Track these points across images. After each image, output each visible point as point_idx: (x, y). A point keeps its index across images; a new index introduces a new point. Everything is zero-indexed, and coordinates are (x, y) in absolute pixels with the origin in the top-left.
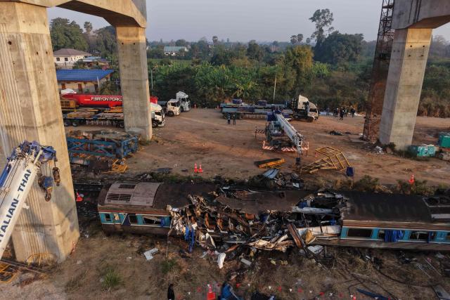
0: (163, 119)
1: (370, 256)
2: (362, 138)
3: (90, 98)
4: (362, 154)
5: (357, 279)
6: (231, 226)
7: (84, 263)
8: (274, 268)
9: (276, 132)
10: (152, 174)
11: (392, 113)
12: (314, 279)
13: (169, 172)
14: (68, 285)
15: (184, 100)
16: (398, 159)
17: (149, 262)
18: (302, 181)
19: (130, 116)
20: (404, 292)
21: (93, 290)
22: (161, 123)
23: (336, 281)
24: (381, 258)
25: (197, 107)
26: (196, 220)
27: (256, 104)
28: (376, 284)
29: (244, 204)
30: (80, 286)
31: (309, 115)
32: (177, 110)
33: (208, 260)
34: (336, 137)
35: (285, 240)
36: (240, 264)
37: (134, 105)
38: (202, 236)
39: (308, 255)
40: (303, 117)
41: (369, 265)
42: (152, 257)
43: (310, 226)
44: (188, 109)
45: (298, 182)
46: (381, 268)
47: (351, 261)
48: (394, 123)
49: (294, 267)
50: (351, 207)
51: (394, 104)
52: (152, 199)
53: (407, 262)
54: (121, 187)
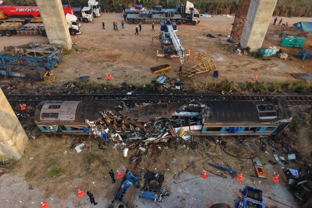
0: (79, 28)
1: (219, 140)
2: (229, 41)
3: (15, 9)
4: (227, 56)
5: (209, 156)
6: (132, 128)
7: (35, 158)
8: (159, 152)
9: (167, 42)
10: (74, 84)
11: (251, 24)
12: (184, 158)
13: (88, 81)
14: (26, 175)
15: (95, 7)
16: (250, 60)
17: (79, 154)
18: (182, 84)
19: (51, 30)
20: (235, 163)
21: (44, 178)
22: (78, 32)
23: (196, 159)
24: (226, 141)
25: (107, 11)
26: (108, 126)
27: (154, 9)
28: (220, 158)
29: (140, 114)
30: (35, 175)
31: (193, 20)
32: (90, 17)
33: (118, 149)
34: (211, 40)
35: (167, 135)
36: (138, 150)
37: (52, 22)
38: (113, 136)
39: (182, 141)
40: (189, 21)
41: (218, 147)
42: (81, 150)
43: (183, 126)
44: (99, 15)
45: (180, 85)
46: (225, 147)
47: (207, 145)
48: (252, 32)
49: (172, 151)
50: (210, 114)
51: (254, 17)
52: (74, 116)
53: (241, 142)
54: (50, 107)
